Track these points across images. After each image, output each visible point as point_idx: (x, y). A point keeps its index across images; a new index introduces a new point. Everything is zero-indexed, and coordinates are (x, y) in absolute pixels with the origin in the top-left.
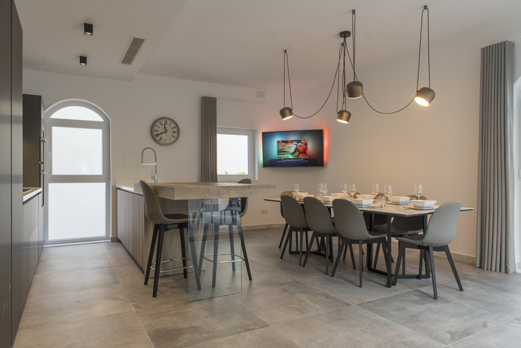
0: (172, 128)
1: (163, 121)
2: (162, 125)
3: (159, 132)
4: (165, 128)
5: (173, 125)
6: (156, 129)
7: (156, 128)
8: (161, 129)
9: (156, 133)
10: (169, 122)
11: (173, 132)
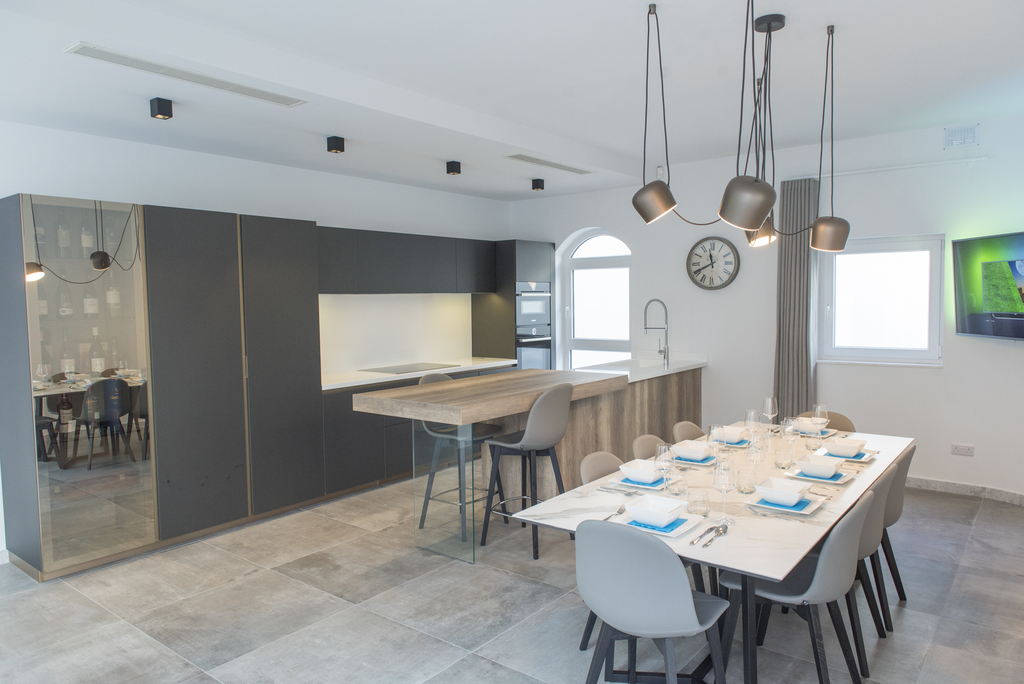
0: (724, 256)
1: (707, 245)
2: (705, 251)
3: (701, 267)
4: (711, 256)
5: (726, 249)
6: (695, 261)
7: (695, 259)
8: (705, 261)
9: (694, 268)
10: (718, 244)
11: (726, 263)
